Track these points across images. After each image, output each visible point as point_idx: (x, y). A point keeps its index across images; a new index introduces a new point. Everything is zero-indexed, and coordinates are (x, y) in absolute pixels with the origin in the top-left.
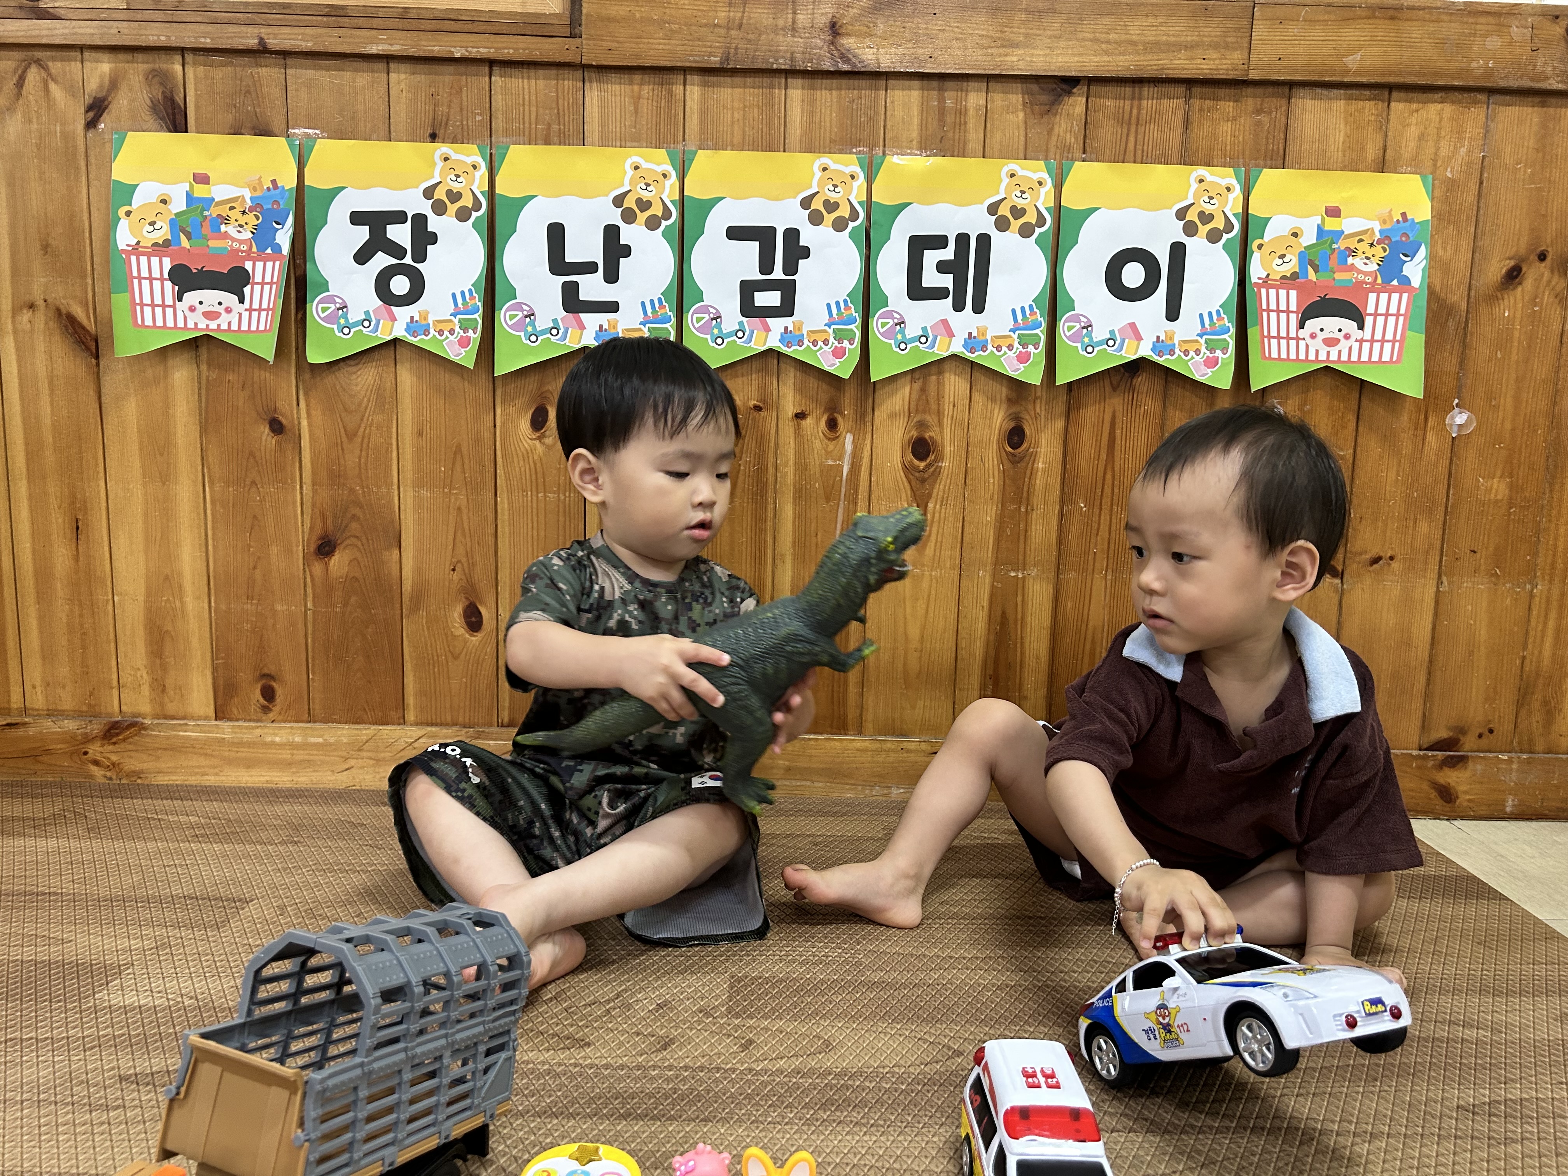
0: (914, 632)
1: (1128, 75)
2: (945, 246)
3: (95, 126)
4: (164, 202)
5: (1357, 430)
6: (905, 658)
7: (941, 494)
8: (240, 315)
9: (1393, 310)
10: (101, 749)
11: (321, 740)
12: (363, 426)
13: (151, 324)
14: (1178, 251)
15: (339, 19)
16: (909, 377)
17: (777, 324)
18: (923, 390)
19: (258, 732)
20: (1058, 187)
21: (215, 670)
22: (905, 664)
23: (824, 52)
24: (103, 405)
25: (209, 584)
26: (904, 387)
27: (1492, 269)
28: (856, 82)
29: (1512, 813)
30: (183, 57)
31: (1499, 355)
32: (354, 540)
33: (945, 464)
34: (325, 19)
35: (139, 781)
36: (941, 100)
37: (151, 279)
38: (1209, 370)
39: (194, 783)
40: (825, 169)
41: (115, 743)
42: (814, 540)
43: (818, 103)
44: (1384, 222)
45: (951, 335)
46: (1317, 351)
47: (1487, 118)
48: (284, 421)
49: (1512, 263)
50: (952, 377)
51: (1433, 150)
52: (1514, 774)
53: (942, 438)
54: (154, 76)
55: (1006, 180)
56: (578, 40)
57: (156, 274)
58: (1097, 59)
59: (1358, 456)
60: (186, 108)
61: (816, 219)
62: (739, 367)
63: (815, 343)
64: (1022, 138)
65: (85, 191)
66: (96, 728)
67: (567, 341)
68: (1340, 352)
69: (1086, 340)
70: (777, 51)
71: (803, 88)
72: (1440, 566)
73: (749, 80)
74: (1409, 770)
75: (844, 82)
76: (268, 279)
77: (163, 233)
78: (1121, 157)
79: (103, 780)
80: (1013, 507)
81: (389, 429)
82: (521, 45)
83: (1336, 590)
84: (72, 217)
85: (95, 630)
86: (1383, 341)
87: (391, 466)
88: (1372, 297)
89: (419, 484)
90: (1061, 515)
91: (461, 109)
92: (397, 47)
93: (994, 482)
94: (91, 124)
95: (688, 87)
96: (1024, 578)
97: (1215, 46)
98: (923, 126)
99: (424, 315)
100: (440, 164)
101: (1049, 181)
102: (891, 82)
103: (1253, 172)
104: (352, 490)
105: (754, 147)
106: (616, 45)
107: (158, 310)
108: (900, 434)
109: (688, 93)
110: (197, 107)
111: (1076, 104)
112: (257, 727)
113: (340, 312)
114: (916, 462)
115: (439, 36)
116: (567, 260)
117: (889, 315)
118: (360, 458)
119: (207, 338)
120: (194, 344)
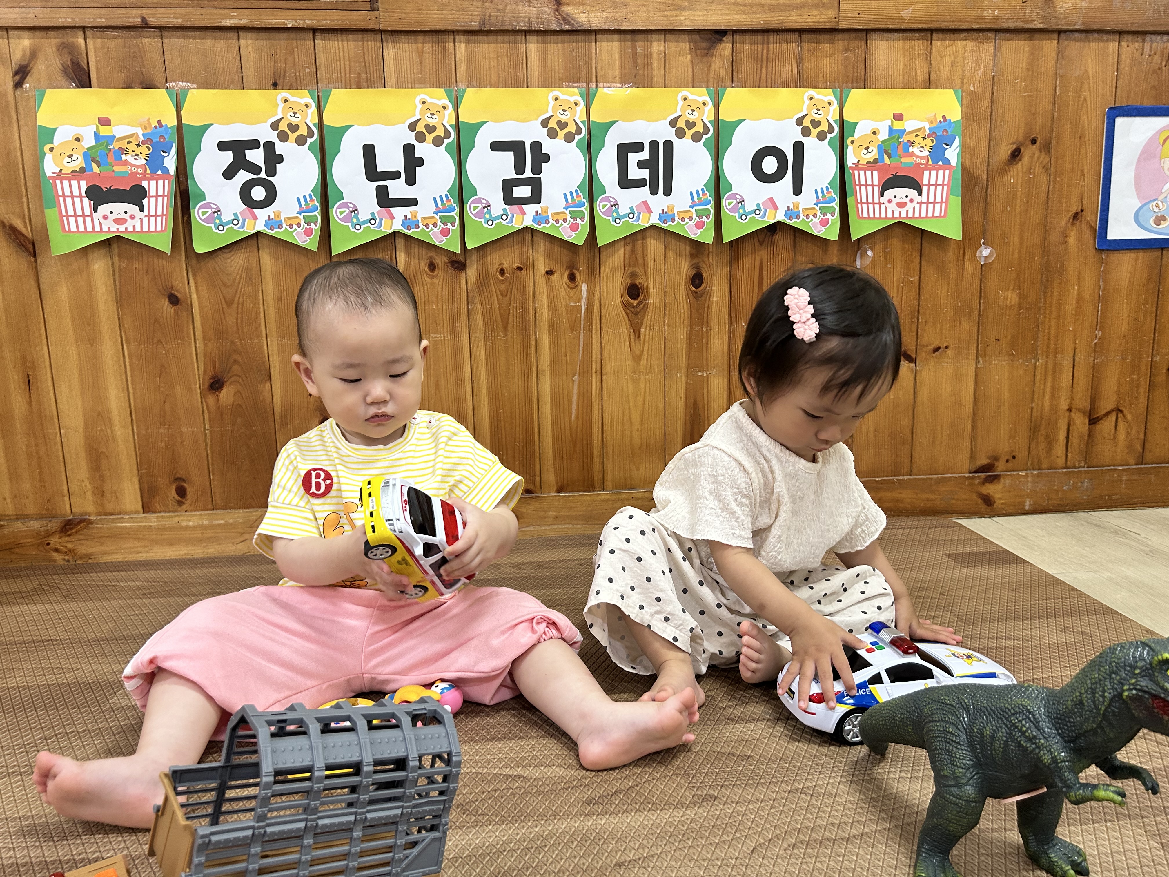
0: (636, 417)
1: (759, 27)
2: (642, 150)
3: (21, 87)
4: (78, 140)
5: (921, 263)
6: (631, 436)
7: (649, 322)
8: (142, 220)
9: (940, 182)
10: (60, 540)
11: (222, 522)
12: (238, 296)
13: (75, 230)
14: (799, 147)
15: (200, 2)
16: (622, 243)
17: (530, 209)
18: (633, 251)
19: (176, 519)
20: (717, 106)
21: (140, 477)
22: (631, 440)
23: (551, 17)
24: (42, 291)
25: (131, 416)
26: (619, 250)
27: (1002, 151)
28: (575, 37)
29: (1029, 510)
30: (85, 33)
31: (1009, 208)
32: (237, 378)
33: (650, 301)
34: (190, 2)
35: (90, 561)
36: (634, 49)
37: (72, 197)
38: (823, 228)
39: (132, 559)
40: (556, 99)
41: (69, 535)
42: (564, 358)
43: (549, 53)
44: (932, 122)
45: (650, 211)
46: (893, 212)
47: (995, 49)
48: (179, 295)
49: (1014, 147)
50: (652, 241)
51: (960, 73)
52: (1029, 484)
53: (648, 284)
54: (63, 48)
55: (681, 102)
56: (377, 13)
57: (76, 193)
58: (738, 17)
59: (922, 280)
60: (89, 70)
61: (552, 134)
62: (505, 241)
63: (557, 221)
64: (690, 73)
65: (16, 135)
66: (54, 525)
67: (382, 228)
68: (907, 211)
69: (741, 211)
70: (518, 17)
71: (538, 43)
72: (977, 351)
73: (500, 38)
74: (964, 487)
75: (567, 37)
76: (160, 193)
77: (79, 162)
78: (757, 84)
79: (62, 563)
80: (697, 328)
81: (257, 296)
82: (336, 17)
83: (912, 370)
84: (8, 154)
85: (48, 455)
86: (934, 203)
87: (260, 324)
88: (926, 173)
89: (281, 335)
90: (730, 332)
91: (295, 65)
92: (244, 21)
93: (684, 311)
94: (18, 85)
95: (456, 44)
96: (707, 376)
97: (816, 6)
98: (622, 67)
99: (278, 214)
100: (282, 105)
101: (710, 102)
102: (599, 37)
103: (845, 91)
104: (232, 342)
105: (506, 85)
106: (403, 15)
107: (80, 220)
108: (619, 282)
109: (457, 48)
110: (98, 69)
111: (726, 48)
112: (176, 516)
113: (216, 215)
114: (631, 301)
115: (275, 12)
116: (378, 170)
117: (607, 199)
118: (237, 319)
119: (118, 238)
120: (107, 243)
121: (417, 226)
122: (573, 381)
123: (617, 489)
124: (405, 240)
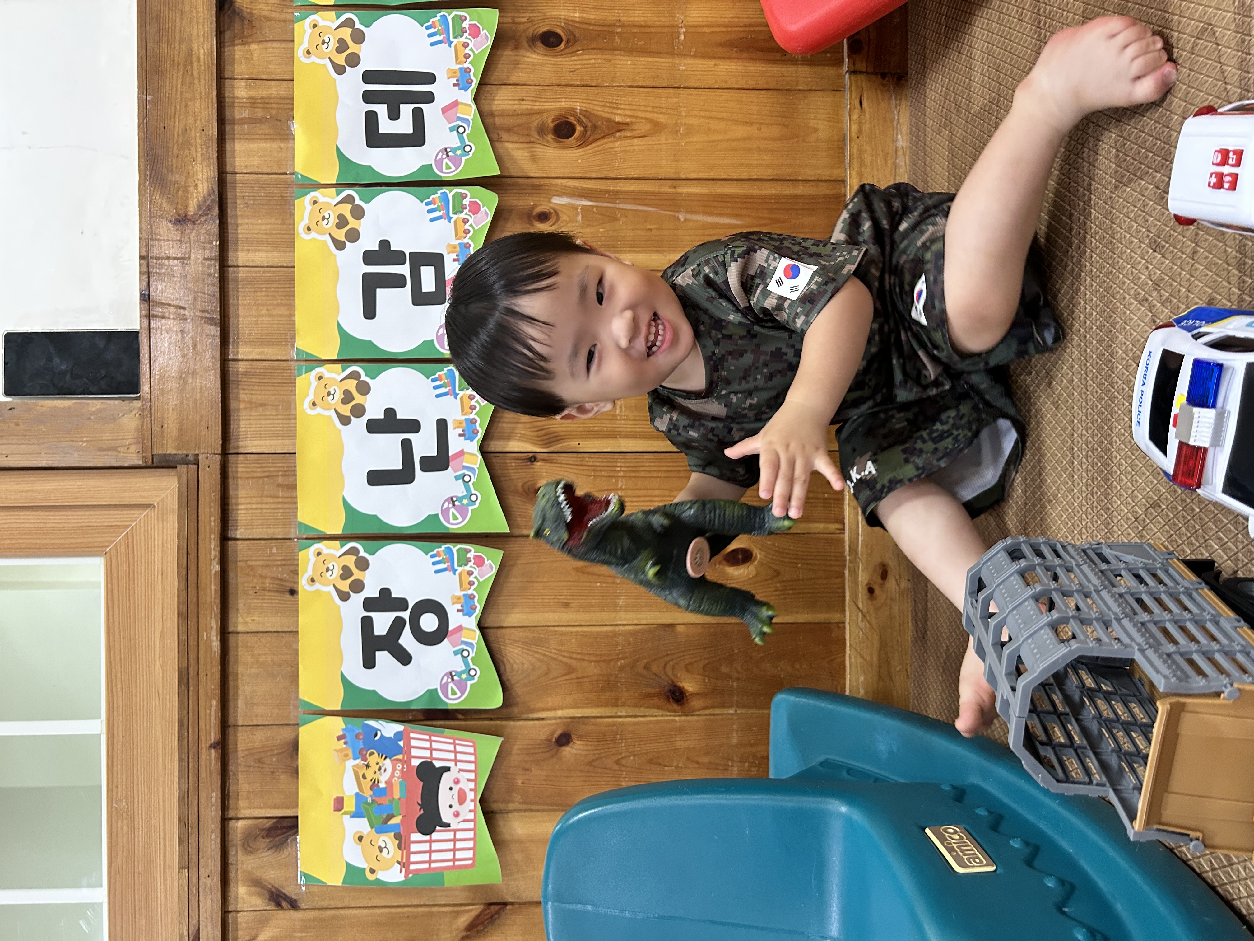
0: (740, 131)
2: (375, 114)
3: (296, 901)
4: (360, 838)
6: (768, 139)
7: (607, 109)
8: (461, 770)
12: (561, 658)
13: (472, 852)
15: (191, 675)
16: (497, 144)
18: (509, 130)
20: (317, 8)
22: (773, 139)
23: (203, 229)
26: (507, 149)
28: (229, 201)
30: (231, 819)
33: (578, 106)
34: (191, 688)
36: (243, 121)
37: (430, 852)
40: (309, 229)
43: (249, 236)
45: (455, 104)
48: (559, 732)
50: (496, 102)
53: (554, 110)
54: (250, 847)
55: (313, 58)
56: (200, 457)
57: (426, 847)
60: (276, 818)
61: (353, 236)
63: (467, 232)
64: (275, 45)
65: (354, 912)
67: (476, 467)
70: (203, 273)
71: (237, 250)
73: (231, 300)
75: (229, 212)
76: (427, 744)
77: (388, 840)
80: (618, 40)
81: (562, 634)
82: (207, 510)
84: (378, 924)
87: (598, 633)
89: (614, 607)
91: (267, 566)
92: (213, 624)
93: (594, 59)
94: (294, 905)
95: (240, 357)
96: (685, 26)
98: (267, 138)
99: (455, 600)
100: (317, 586)
101: (312, 17)
102: (229, 168)
104: (622, 669)
105: (292, 295)
106: (203, 422)
107: (459, 845)
108: (551, 151)
109: (245, 358)
110: (275, 807)
113: (455, 678)
114: (577, 134)
115: (202, 585)
116: (401, 467)
117: (439, 163)
118: (591, 662)
119: (483, 801)
120: (490, 815)
121: (473, 421)
122: (686, 220)
123: (844, 162)
124: (492, 439)
